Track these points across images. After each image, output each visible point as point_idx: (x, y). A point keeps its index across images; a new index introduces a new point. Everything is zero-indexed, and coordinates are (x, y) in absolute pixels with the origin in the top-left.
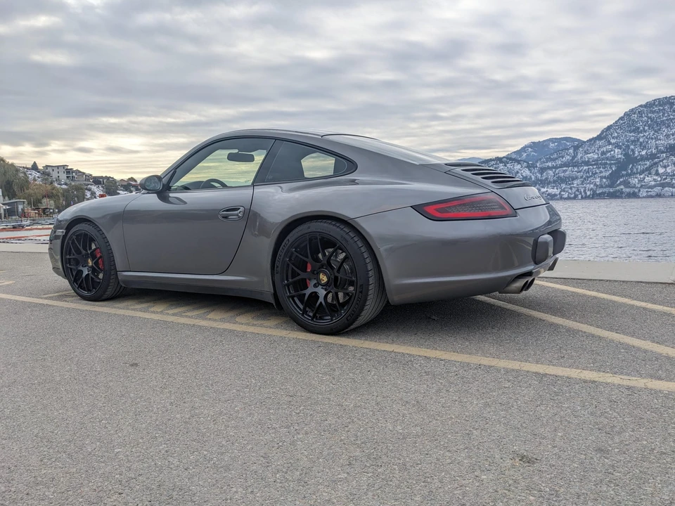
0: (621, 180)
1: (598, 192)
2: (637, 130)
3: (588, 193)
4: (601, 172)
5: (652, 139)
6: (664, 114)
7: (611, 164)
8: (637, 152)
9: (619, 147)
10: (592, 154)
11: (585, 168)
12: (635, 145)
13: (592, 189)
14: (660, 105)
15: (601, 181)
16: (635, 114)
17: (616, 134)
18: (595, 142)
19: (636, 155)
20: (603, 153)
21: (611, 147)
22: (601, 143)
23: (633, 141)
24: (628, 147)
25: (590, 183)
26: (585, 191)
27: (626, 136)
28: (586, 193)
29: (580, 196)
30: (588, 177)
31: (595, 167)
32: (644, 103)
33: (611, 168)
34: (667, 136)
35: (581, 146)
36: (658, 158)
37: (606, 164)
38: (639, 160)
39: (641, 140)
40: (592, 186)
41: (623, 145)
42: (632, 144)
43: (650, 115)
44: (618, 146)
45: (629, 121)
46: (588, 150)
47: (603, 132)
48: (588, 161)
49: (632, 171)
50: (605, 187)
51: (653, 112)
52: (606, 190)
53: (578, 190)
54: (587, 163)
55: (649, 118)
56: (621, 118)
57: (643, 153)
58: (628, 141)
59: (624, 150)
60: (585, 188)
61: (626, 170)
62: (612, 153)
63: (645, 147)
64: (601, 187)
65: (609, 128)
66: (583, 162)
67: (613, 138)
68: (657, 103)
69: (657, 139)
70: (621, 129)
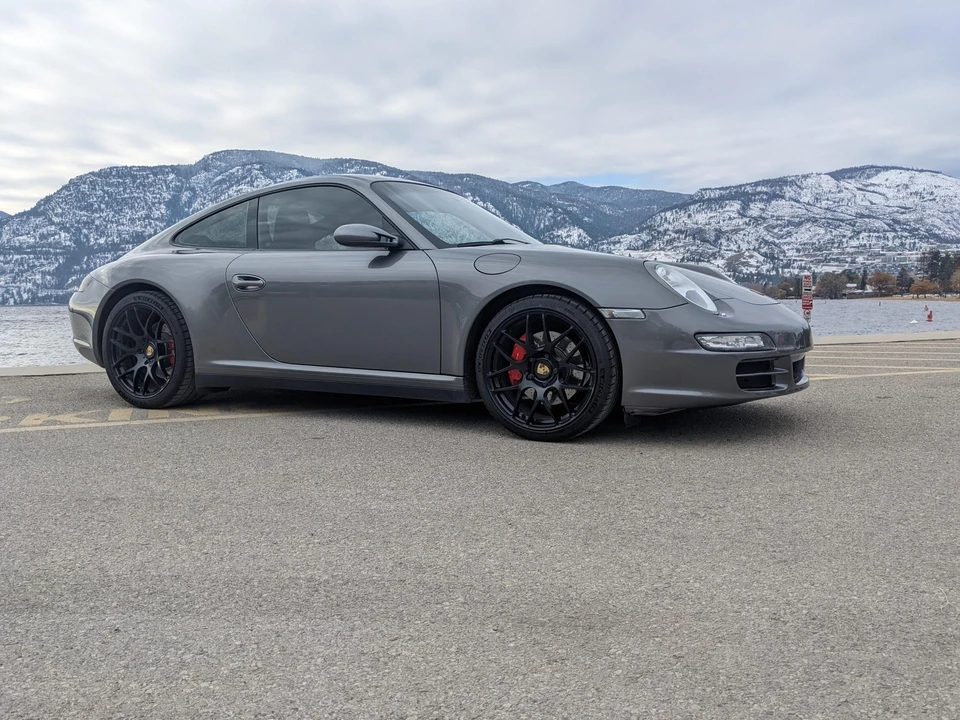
0: (74, 278)
1: (40, 295)
2: (89, 207)
3: (25, 296)
4: (42, 265)
5: (112, 222)
6: (125, 189)
7: (56, 254)
8: (92, 240)
9: (67, 230)
10: (25, 237)
11: (16, 257)
12: (89, 229)
13: (29, 290)
14: (119, 177)
15: (43, 278)
16: (85, 183)
17: (60, 211)
18: (28, 218)
19: (92, 243)
20: (42, 237)
21: (53, 228)
22: (39, 220)
23: (86, 223)
24: (79, 230)
25: (26, 281)
26: (19, 293)
27: (74, 214)
28: (21, 296)
29: (12, 301)
30: (23, 272)
31: (32, 256)
32: (97, 170)
33: (57, 260)
34: (132, 220)
35: (7, 222)
36: (123, 249)
37: (48, 253)
38: (96, 252)
39: (97, 222)
40: (30, 285)
41: (72, 226)
42: (84, 227)
43: (106, 188)
44: (63, 227)
45: (77, 191)
46: (17, 229)
47: (39, 205)
48: (20, 247)
49: (88, 266)
50: (51, 288)
51: (111, 185)
52: (53, 292)
53: (7, 291)
54: (19, 250)
56: (65, 188)
57: (102, 241)
58: (78, 222)
59: (74, 234)
60: (19, 288)
61: (79, 264)
62: (57, 237)
63: (103, 232)
64: (44, 286)
65: (48, 199)
66: (12, 248)
67: (56, 215)
69: (118, 223)
70: (67, 204)
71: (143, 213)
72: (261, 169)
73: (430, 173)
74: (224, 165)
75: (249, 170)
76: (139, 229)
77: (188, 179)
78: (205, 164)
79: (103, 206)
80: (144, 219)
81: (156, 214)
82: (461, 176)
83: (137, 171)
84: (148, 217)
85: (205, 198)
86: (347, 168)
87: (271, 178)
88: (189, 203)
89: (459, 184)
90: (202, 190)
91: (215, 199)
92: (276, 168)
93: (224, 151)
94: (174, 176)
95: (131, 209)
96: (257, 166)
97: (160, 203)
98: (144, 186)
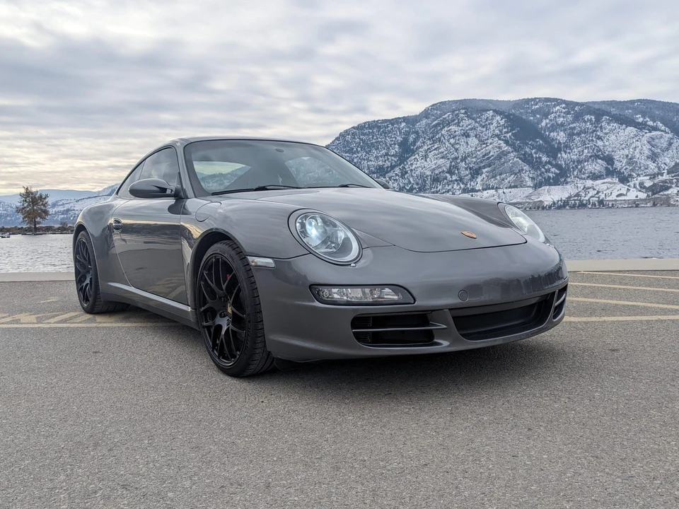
2: (351, 151)
5: (364, 159)
6: (373, 136)
14: (370, 129)
16: (349, 135)
32: (356, 125)
34: (377, 157)
39: (355, 160)
43: (361, 137)
45: (344, 142)
51: (364, 134)
55: (360, 139)
56: (337, 139)
68: (367, 126)
69: (368, 160)
70: (338, 149)
71: (384, 152)
72: (465, 113)
73: (604, 102)
74: (439, 112)
75: (457, 115)
76: (381, 163)
77: (414, 125)
78: (426, 114)
79: (359, 149)
80: (385, 156)
81: (392, 152)
82: (632, 102)
83: (381, 123)
84: (387, 154)
85: (425, 139)
86: (532, 105)
87: (473, 119)
88: (414, 142)
89: (631, 109)
90: (423, 132)
91: (432, 138)
92: (477, 111)
93: (440, 103)
94: (405, 124)
95: (376, 150)
96: (463, 111)
97: (395, 144)
98: (386, 133)
